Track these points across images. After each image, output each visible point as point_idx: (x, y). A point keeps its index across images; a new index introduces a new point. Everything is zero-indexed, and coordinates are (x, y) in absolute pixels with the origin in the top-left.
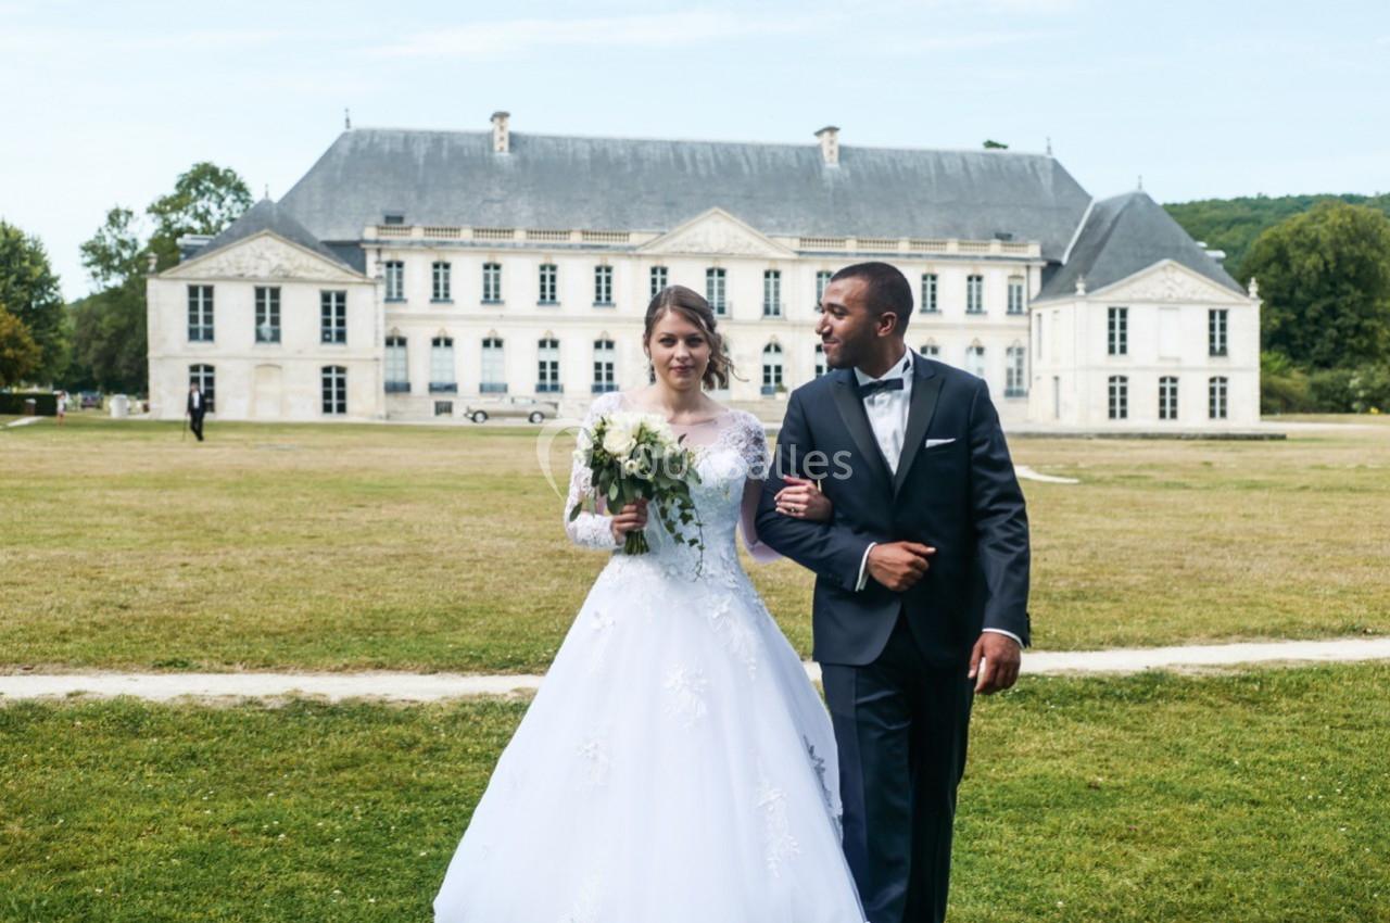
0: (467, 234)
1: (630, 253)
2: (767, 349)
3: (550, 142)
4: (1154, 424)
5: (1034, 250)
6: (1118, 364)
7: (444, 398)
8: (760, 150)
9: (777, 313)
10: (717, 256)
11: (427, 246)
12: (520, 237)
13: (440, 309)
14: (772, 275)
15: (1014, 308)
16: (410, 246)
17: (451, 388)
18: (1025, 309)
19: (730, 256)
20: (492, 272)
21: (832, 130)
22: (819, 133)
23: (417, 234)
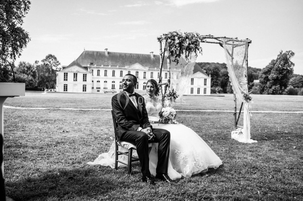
0: (102, 66)
1: (125, 69)
2: (144, 83)
3: (113, 53)
4: (197, 94)
5: (180, 70)
6: (192, 86)
7: (99, 89)
8: (142, 55)
9: (145, 78)
10: (137, 70)
11: (97, 68)
12: (110, 66)
13: (98, 77)
14: (145, 73)
15: (177, 78)
16: (94, 68)
17: (99, 88)
18: (179, 78)
19: (139, 70)
20: (106, 72)
21: (153, 52)
22: (150, 53)
23: (95, 66)
